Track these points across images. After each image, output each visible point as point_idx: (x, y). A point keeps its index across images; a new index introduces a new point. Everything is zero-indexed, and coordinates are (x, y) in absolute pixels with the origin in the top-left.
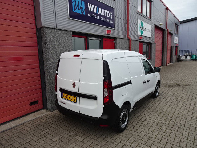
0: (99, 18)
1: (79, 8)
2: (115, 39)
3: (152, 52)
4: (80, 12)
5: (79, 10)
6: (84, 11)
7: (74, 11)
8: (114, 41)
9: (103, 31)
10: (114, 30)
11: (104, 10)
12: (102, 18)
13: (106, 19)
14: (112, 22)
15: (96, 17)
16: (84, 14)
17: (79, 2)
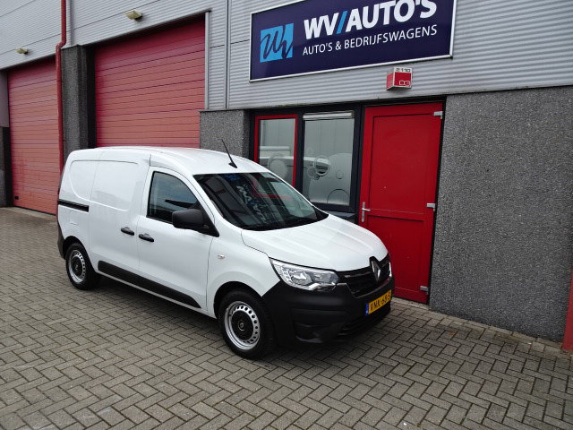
0: (349, 44)
1: (277, 47)
4: (278, 56)
5: (275, 51)
6: (289, 50)
7: (262, 60)
8: (436, 113)
9: (369, 83)
10: (449, 61)
11: (376, 8)
12: (366, 41)
13: (388, 36)
14: (431, 31)
15: (334, 45)
16: (290, 55)
17: (277, 32)
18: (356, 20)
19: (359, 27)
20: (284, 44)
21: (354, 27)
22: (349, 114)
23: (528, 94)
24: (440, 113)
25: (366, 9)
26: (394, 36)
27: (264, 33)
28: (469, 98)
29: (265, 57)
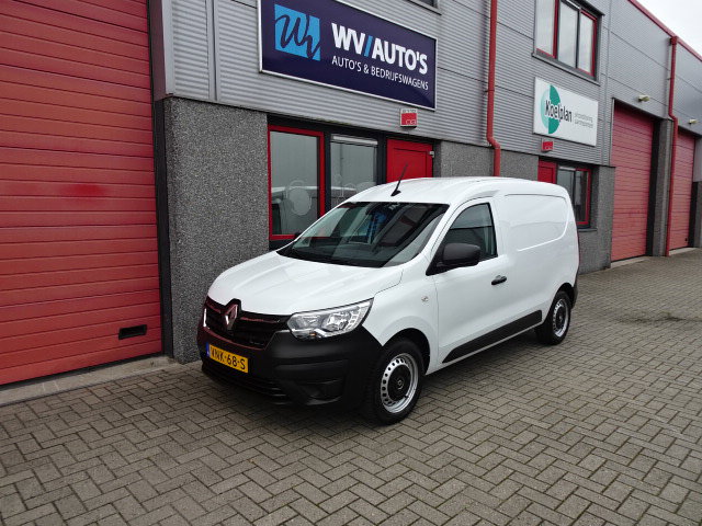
0: (375, 71)
1: (300, 40)
2: (434, 143)
3: (596, 200)
5: (298, 44)
6: (316, 50)
7: (278, 47)
8: (431, 153)
10: (433, 114)
11: (393, 48)
12: (387, 74)
13: (401, 77)
14: (425, 86)
15: (363, 67)
16: (317, 57)
17: (299, 20)
18: (379, 50)
19: (382, 59)
20: (309, 39)
21: (378, 56)
25: (386, 44)
26: (405, 80)
29: (283, 45)
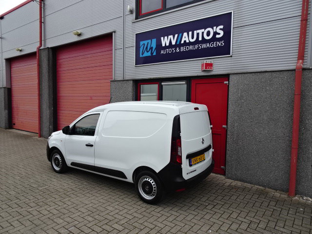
0: (183, 49)
1: (148, 50)
4: (149, 54)
5: (147, 52)
6: (154, 51)
7: (141, 56)
8: (225, 82)
9: (193, 68)
10: (231, 58)
11: (195, 32)
12: (191, 47)
13: (201, 45)
14: (222, 44)
15: (176, 50)
16: (155, 54)
17: (148, 43)
18: (186, 38)
19: (187, 41)
20: (151, 48)
21: (185, 41)
22: (184, 82)
23: (267, 74)
24: (227, 82)
25: (190, 33)
26: (204, 46)
27: (142, 43)
28: (240, 75)
29: (142, 54)
